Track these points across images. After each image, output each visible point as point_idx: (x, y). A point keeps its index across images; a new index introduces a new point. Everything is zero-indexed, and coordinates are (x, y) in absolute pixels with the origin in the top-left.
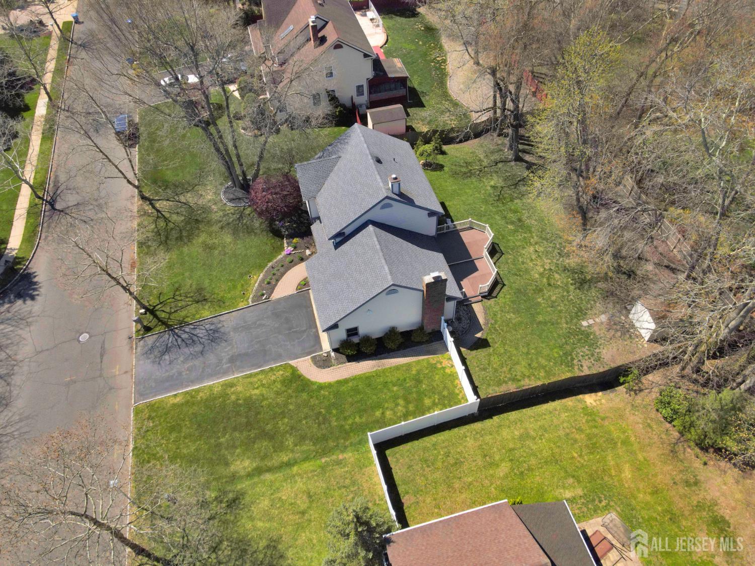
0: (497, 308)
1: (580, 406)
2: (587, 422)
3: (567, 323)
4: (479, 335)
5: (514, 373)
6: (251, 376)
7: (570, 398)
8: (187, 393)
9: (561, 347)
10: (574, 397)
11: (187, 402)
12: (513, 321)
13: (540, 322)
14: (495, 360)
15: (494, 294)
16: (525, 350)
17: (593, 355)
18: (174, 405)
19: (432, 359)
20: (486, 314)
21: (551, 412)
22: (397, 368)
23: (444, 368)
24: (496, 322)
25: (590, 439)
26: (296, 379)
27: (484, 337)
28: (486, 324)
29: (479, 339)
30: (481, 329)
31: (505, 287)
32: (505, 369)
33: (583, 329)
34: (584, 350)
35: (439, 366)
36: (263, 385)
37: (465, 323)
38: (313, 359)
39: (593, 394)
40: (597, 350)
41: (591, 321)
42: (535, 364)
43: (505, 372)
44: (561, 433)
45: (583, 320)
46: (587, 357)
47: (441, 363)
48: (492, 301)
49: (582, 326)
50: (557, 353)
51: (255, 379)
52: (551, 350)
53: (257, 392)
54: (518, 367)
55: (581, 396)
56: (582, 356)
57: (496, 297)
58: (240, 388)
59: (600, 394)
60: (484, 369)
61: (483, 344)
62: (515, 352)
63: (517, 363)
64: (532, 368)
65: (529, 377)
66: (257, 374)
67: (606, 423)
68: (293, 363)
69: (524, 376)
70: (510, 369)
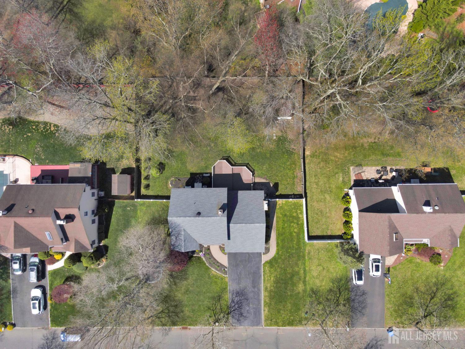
0: (260, 172)
1: (309, 157)
2: (316, 158)
6: (264, 280)
8: (264, 306)
9: (284, 153)
11: (269, 306)
12: (268, 167)
14: (285, 182)
16: (282, 169)
18: (268, 311)
19: (278, 207)
20: (261, 178)
21: (310, 170)
22: (277, 222)
23: (282, 204)
24: (266, 175)
26: (271, 263)
27: (273, 184)
28: (267, 180)
29: (273, 186)
30: (269, 183)
32: (288, 180)
33: (277, 140)
34: (287, 144)
36: (270, 276)
38: (264, 254)
39: (306, 150)
40: (288, 139)
41: (274, 135)
42: (289, 167)
44: (319, 170)
47: (280, 204)
48: (256, 172)
49: (275, 139)
50: (286, 155)
51: (266, 278)
52: (284, 157)
53: (272, 279)
54: (289, 174)
55: (306, 155)
57: (254, 170)
58: (269, 285)
59: (306, 147)
60: (287, 188)
61: (276, 185)
62: (282, 173)
63: (287, 174)
65: (294, 172)
66: (264, 277)
68: (263, 262)
69: (293, 174)
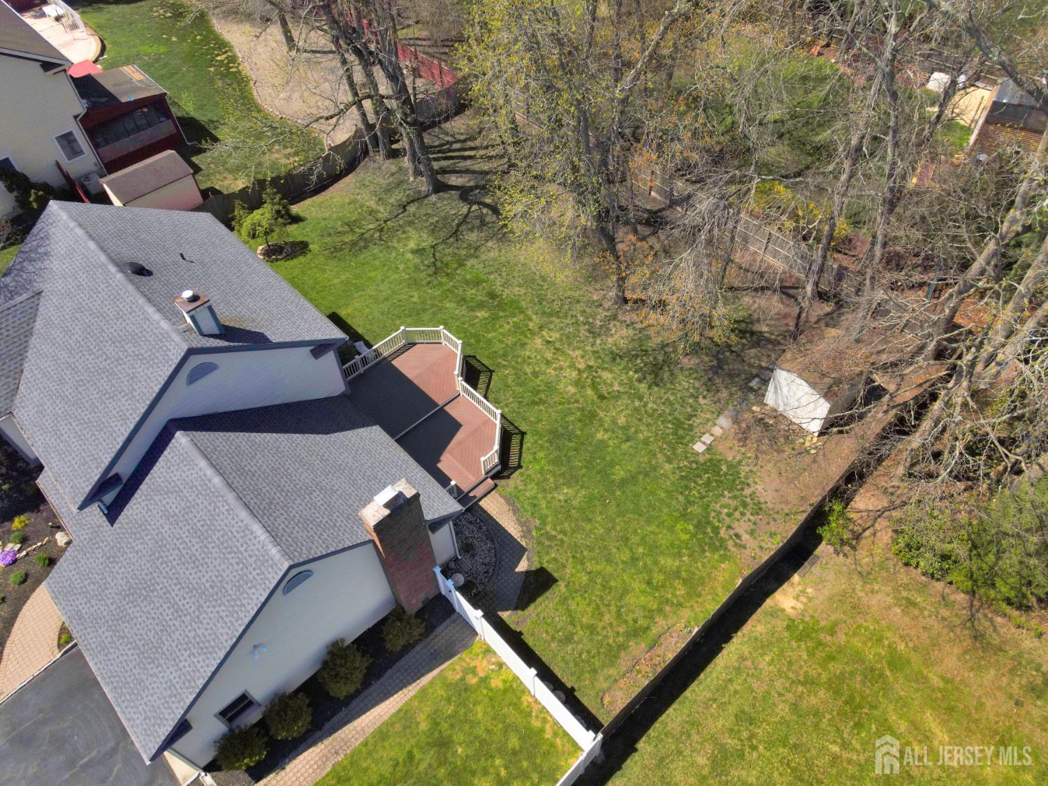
0: (532, 490)
1: (781, 624)
2: (811, 654)
3: (669, 461)
4: (523, 566)
5: (629, 619)
7: (754, 617)
9: (684, 516)
10: (759, 610)
12: (575, 503)
13: (623, 483)
14: (579, 605)
15: (513, 461)
16: (626, 556)
17: (745, 505)
19: (450, 670)
20: (515, 511)
21: (738, 670)
23: (484, 681)
24: (543, 519)
25: (837, 693)
27: (536, 566)
28: (527, 533)
29: (528, 573)
30: (521, 551)
31: (528, 438)
32: (607, 617)
33: (701, 459)
34: (725, 501)
35: (473, 680)
37: (484, 550)
39: (785, 586)
40: (747, 492)
41: (707, 439)
42: (658, 577)
43: (611, 625)
44: (783, 710)
45: (693, 441)
46: (737, 514)
47: (473, 671)
48: (516, 479)
49: (698, 454)
50: (685, 531)
52: (671, 529)
54: (630, 599)
55: (769, 602)
56: (729, 515)
57: (520, 466)
59: (796, 578)
60: (569, 639)
61: (540, 582)
62: (609, 569)
63: (626, 591)
64: (657, 589)
65: (660, 610)
67: (842, 638)
69: (650, 614)
70: (619, 614)
